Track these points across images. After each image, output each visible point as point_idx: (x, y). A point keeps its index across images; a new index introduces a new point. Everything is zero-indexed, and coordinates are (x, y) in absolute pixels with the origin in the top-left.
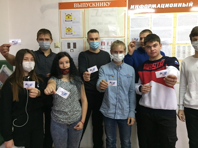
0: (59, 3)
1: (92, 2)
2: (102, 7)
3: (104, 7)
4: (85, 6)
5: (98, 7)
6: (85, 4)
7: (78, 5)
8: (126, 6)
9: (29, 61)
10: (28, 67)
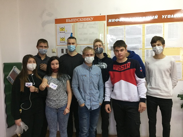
0: (55, 19)
1: (79, 18)
2: (87, 21)
3: (88, 21)
4: (74, 21)
5: (84, 21)
6: (74, 19)
7: (69, 20)
8: (105, 20)
9: (32, 63)
10: (31, 67)
